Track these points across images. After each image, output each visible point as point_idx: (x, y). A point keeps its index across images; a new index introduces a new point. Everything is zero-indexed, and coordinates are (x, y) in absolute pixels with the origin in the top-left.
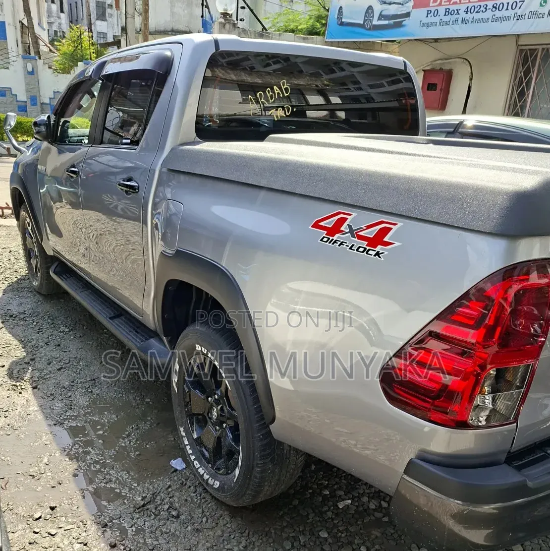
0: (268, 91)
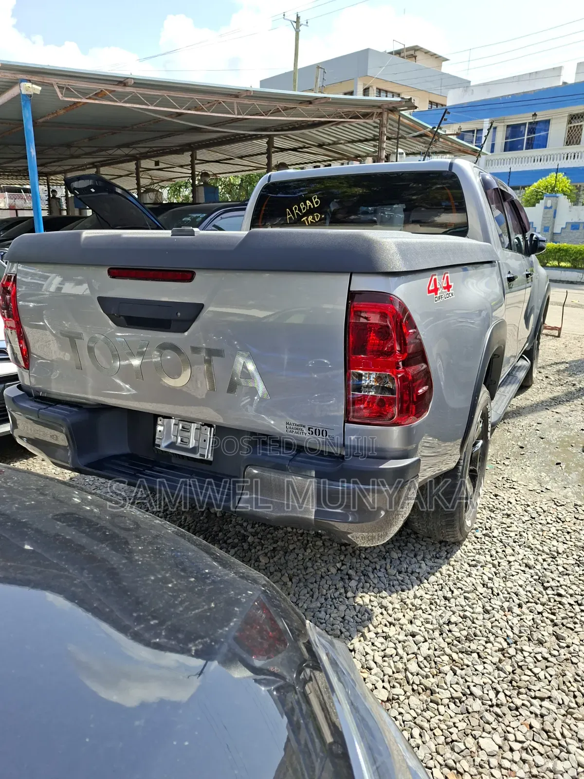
0: (302, 205)
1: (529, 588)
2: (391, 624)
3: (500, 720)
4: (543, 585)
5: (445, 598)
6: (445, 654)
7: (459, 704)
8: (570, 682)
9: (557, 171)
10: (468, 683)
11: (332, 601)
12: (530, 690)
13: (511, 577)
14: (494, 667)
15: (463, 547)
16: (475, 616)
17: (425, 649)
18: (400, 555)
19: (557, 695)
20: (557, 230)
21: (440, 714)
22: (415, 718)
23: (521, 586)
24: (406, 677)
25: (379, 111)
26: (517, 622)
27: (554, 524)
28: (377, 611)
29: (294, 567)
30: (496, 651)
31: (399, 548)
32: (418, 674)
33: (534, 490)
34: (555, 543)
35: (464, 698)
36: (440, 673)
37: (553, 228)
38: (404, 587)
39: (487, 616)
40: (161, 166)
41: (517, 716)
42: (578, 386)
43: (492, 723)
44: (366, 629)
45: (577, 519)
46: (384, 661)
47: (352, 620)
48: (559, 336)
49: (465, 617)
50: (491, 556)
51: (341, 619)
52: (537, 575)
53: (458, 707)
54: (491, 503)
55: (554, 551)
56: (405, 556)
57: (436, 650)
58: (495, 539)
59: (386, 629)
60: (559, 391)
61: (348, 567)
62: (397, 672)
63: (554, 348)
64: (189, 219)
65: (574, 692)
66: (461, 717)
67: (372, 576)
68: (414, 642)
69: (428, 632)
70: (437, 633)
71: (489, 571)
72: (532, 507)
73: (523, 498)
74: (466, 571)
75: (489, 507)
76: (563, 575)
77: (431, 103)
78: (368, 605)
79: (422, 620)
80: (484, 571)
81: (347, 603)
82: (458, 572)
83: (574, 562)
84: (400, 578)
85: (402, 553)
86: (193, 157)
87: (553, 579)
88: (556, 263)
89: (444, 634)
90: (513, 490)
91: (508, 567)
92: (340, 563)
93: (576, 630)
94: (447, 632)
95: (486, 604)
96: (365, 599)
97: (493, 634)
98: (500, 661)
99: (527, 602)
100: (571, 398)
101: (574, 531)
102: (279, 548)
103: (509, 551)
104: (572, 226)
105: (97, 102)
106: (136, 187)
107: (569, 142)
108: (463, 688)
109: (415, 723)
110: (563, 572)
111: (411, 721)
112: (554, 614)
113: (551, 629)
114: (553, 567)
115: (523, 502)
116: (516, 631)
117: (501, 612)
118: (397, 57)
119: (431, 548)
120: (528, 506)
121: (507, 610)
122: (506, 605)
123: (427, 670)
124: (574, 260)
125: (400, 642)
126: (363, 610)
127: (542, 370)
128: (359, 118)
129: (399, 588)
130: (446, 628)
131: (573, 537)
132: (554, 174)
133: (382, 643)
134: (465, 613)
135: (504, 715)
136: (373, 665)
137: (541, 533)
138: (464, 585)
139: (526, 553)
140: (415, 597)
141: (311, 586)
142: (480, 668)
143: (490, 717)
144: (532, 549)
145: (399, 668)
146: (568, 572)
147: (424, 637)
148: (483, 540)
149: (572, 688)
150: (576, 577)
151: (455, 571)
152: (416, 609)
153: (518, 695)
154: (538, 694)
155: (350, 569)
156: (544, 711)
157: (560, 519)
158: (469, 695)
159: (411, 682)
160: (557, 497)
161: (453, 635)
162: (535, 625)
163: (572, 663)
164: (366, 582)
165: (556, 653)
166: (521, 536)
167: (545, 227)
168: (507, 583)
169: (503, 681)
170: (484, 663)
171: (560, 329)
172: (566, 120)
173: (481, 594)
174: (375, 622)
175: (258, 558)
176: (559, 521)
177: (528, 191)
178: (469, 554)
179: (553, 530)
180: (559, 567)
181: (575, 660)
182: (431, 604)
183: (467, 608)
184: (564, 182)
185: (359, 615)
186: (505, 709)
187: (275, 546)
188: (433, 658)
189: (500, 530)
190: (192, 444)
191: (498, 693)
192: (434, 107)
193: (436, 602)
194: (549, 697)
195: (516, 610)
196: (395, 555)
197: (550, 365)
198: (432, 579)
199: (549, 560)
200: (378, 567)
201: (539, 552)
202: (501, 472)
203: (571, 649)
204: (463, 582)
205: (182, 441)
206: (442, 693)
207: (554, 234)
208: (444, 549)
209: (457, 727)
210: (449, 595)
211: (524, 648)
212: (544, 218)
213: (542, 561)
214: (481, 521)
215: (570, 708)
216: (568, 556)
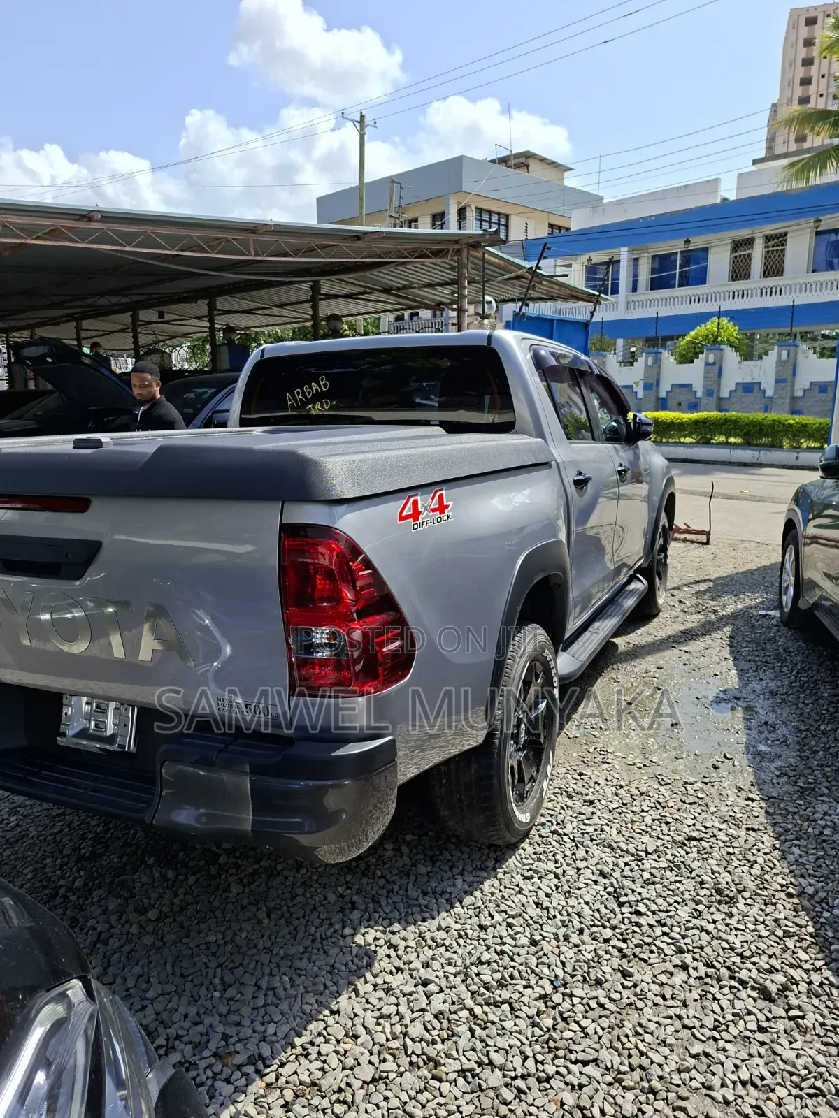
0: (306, 388)
1: (597, 906)
2: (398, 969)
3: (523, 1096)
4: (618, 901)
5: (482, 928)
6: (464, 1008)
7: (470, 1079)
8: (627, 1036)
9: (719, 314)
10: (488, 1048)
11: (321, 943)
12: (571, 1051)
13: (577, 891)
14: (529, 1022)
15: (521, 851)
16: (516, 950)
17: (437, 1003)
18: (430, 869)
19: (607, 1056)
20: (725, 393)
21: (441, 1095)
22: (405, 1103)
23: (587, 903)
24: (405, 1045)
25: (456, 247)
26: (573, 955)
27: (651, 812)
28: (383, 952)
29: (278, 896)
30: (536, 1000)
31: (431, 859)
32: (422, 1040)
33: (634, 764)
34: (646, 838)
35: (478, 1070)
36: (453, 1036)
37: (719, 391)
38: (427, 915)
39: (533, 949)
40: (167, 317)
41: (546, 1090)
42: (721, 613)
43: (510, 1103)
44: (362, 980)
45: (684, 802)
46: (378, 1024)
47: (344, 968)
48: (707, 543)
49: (502, 953)
50: (556, 862)
51: (328, 968)
52: (612, 886)
53: (469, 1083)
54: (572, 785)
55: (642, 851)
56: (437, 869)
57: (453, 1003)
58: (565, 838)
59: (389, 978)
60: (693, 621)
61: (354, 891)
62: (393, 1039)
63: (698, 560)
64: (192, 395)
65: (629, 1049)
66: (468, 1097)
67: (384, 903)
68: (425, 994)
69: (447, 978)
70: (459, 979)
71: (548, 884)
72: (626, 788)
73: (616, 776)
74: (518, 886)
75: (566, 792)
76: (649, 884)
77: (551, 226)
78: (370, 945)
79: (443, 961)
80: (541, 886)
81: (342, 943)
82: (505, 888)
83: (666, 865)
84: (423, 902)
85: (433, 866)
86: (212, 306)
87: (633, 891)
88: (723, 439)
89: (469, 979)
90: (606, 766)
91: (575, 877)
92: (344, 888)
93: (650, 961)
94: (474, 976)
95: (535, 932)
96: (368, 936)
97: (537, 975)
98: (539, 1013)
99: (592, 926)
100: (708, 631)
101: (677, 820)
102: (260, 871)
103: (581, 853)
104: (744, 388)
105: (48, 243)
106: (133, 346)
107: (735, 277)
108: (480, 1055)
109: (404, 1111)
110: (648, 879)
111: (398, 1108)
112: (624, 941)
113: (616, 962)
114: (636, 874)
115: (615, 781)
116: (569, 969)
117: (554, 943)
118: (502, 167)
119: (476, 856)
120: (621, 787)
121: (562, 939)
122: (562, 931)
123: (434, 1033)
124: (745, 434)
125: (404, 995)
126: (361, 953)
127: (675, 592)
128: (428, 257)
129: (418, 917)
130: (475, 969)
131: (672, 828)
132: (715, 319)
133: (380, 999)
134: (503, 947)
135: (530, 1089)
136: (361, 1030)
137: (629, 825)
138: (509, 906)
139: (603, 855)
140: (439, 929)
141: (296, 923)
142: (509, 1024)
143: (508, 1095)
144: (613, 849)
145: (395, 1034)
146: (655, 879)
147: (440, 986)
148: (550, 839)
149: (628, 1045)
150: (665, 886)
151: (502, 888)
152: (437, 946)
153: (553, 1060)
154: (581, 1057)
155: (357, 894)
156: (584, 1080)
157: (660, 803)
158: (487, 1065)
159: (409, 1052)
160: (663, 772)
161: (481, 980)
162: (596, 959)
163: (637, 1009)
164: (375, 912)
165: (616, 996)
166: (602, 830)
167: (708, 390)
168: (569, 900)
169: (537, 1041)
170: (517, 1017)
171: (708, 534)
172: (729, 247)
173: (532, 918)
174: (376, 968)
175: (229, 886)
176: (658, 806)
177: (683, 342)
178: (526, 861)
179: (648, 820)
180: (644, 874)
181: (640, 1004)
182: (460, 936)
183: (508, 940)
184: (731, 329)
185: (356, 961)
186: (532, 1082)
187: (256, 867)
188: (446, 1015)
189: (574, 824)
190: (110, 730)
191: (526, 1058)
192: (555, 232)
193: (466, 934)
194: (595, 1060)
195: (575, 939)
196: (423, 870)
197: (688, 585)
198: (468, 900)
199: (633, 864)
200: (396, 888)
201: (622, 853)
202: (595, 740)
203: (638, 990)
204: (510, 903)
205: (96, 726)
206: (450, 1064)
207: (720, 399)
208: (492, 855)
209: (461, 1113)
210: (487, 922)
211: (575, 992)
212: (705, 377)
213: (622, 865)
214: (552, 812)
215: (620, 1073)
216: (659, 857)
